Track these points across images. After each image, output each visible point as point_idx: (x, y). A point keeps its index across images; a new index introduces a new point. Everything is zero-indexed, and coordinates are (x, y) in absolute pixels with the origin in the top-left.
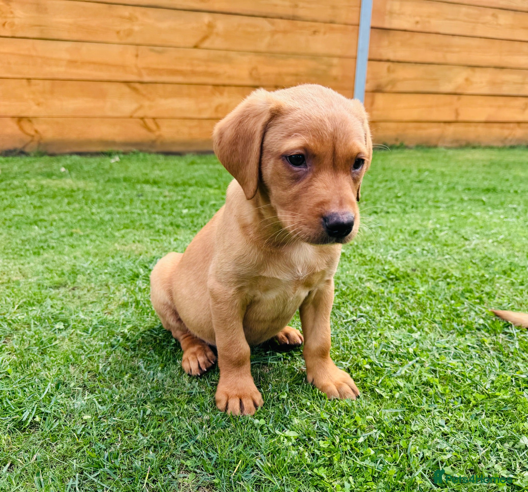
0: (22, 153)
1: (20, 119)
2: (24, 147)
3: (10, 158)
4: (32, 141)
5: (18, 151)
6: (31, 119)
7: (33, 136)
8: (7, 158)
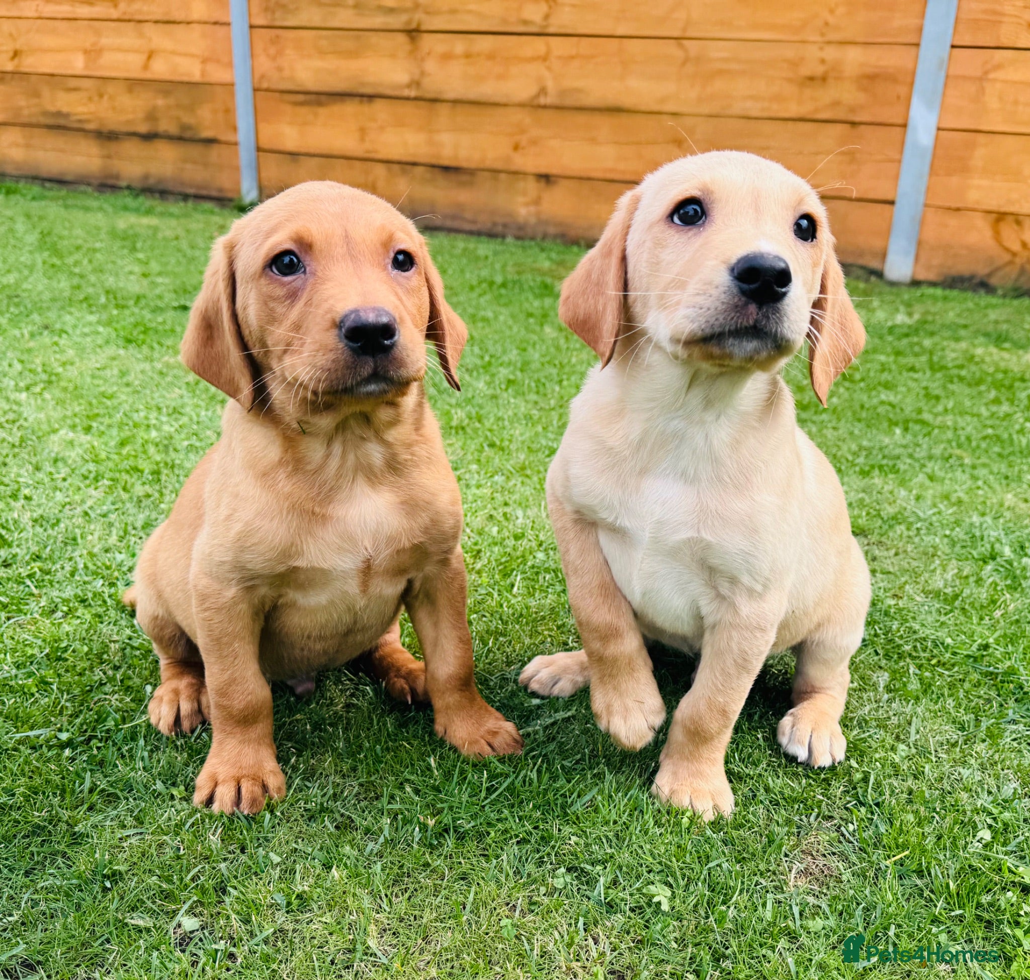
0: (983, 285)
1: (999, 217)
2: (990, 275)
3: (955, 293)
4: (1011, 263)
5: (975, 281)
6: (1021, 218)
7: (1014, 254)
8: (948, 292)
